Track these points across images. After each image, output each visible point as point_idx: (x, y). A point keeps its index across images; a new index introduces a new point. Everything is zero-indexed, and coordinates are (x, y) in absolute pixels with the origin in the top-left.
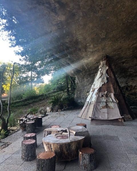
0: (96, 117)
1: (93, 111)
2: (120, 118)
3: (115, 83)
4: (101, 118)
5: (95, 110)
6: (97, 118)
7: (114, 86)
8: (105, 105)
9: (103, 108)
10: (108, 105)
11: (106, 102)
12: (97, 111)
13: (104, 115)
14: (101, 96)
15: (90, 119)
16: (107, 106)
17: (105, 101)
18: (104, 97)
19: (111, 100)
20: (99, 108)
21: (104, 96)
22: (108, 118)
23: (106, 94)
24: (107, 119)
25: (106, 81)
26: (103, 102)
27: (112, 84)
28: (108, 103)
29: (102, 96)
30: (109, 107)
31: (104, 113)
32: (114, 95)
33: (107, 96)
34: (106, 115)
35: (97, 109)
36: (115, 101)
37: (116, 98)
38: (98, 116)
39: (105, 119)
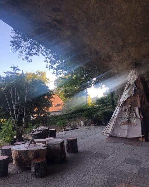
0: (114, 134)
1: (112, 127)
2: (140, 137)
3: (144, 96)
4: (120, 135)
5: (115, 127)
6: (116, 135)
7: (141, 99)
8: (127, 121)
9: (124, 124)
10: (130, 120)
11: (129, 118)
12: (116, 127)
13: (123, 132)
14: (123, 110)
15: (108, 135)
16: (129, 122)
17: (128, 116)
18: (127, 112)
19: (135, 115)
20: (119, 124)
21: (127, 110)
22: (127, 136)
23: (130, 108)
24: (126, 137)
25: (133, 93)
26: (125, 117)
27: (139, 96)
28: (130, 119)
29: (126, 110)
30: (131, 123)
31: (124, 129)
32: (139, 109)
33: (130, 110)
34: (126, 132)
35: (117, 125)
36: (139, 117)
37: (140, 114)
38: (117, 133)
39: (124, 137)
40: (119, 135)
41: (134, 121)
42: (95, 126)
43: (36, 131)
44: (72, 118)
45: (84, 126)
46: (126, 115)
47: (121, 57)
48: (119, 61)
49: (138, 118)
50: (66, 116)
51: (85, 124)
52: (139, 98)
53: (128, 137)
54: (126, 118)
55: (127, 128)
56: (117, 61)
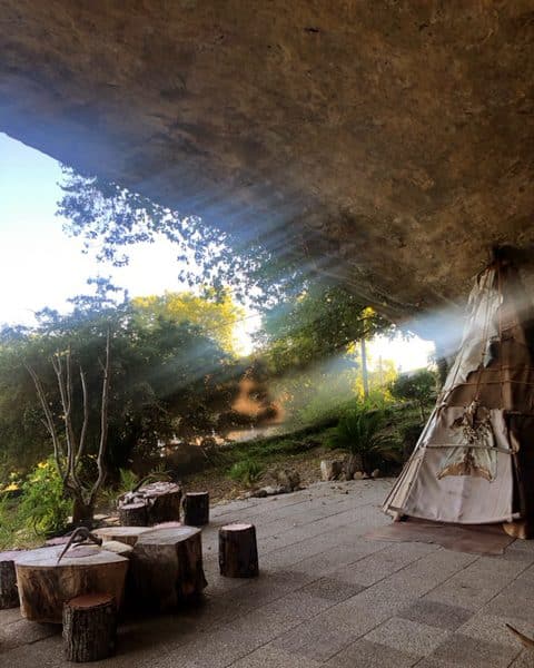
0: (415, 510)
2: (505, 522)
3: (527, 367)
4: (436, 514)
5: (420, 482)
6: (422, 513)
7: (516, 378)
8: (462, 461)
9: (452, 471)
10: (473, 459)
11: (469, 450)
12: (423, 483)
13: (449, 501)
14: (451, 419)
15: (395, 514)
16: (469, 466)
17: (466, 442)
18: (462, 428)
19: (490, 439)
20: (435, 472)
21: (465, 422)
22: (460, 517)
23: (475, 414)
24: (456, 521)
25: (487, 358)
26: (457, 448)
27: (511, 370)
28: (473, 454)
29: (458, 422)
30: (475, 468)
31: (450, 493)
32: (507, 417)
33: (477, 422)
34: (458, 501)
35: (426, 477)
36: (507, 447)
37: (511, 433)
38: (426, 506)
39: (449, 520)
40: (434, 513)
41: (486, 461)
42: (371, 478)
43: (136, 500)
44: (299, 450)
45: (330, 479)
46: (461, 438)
47: (439, 231)
48: (436, 243)
49: (503, 450)
50: (284, 444)
51: (336, 473)
52: (507, 376)
53: (464, 522)
54: (459, 450)
55: (460, 489)
56: (428, 244)
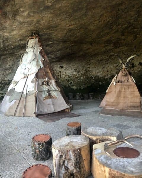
0: (41, 112)
1: (36, 104)
2: (67, 108)
4: (47, 111)
5: (39, 103)
7: (51, 71)
8: (48, 95)
9: (47, 98)
10: (51, 94)
11: (49, 91)
14: (40, 84)
15: (35, 115)
16: (50, 96)
17: (47, 89)
19: (53, 88)
20: (42, 99)
21: (45, 83)
22: (55, 110)
23: (47, 81)
24: (54, 112)
26: (45, 91)
27: (49, 69)
29: (43, 84)
31: (48, 104)
33: (47, 83)
34: (52, 106)
35: (40, 101)
37: (57, 86)
38: (43, 110)
39: (52, 112)
41: (54, 94)
46: (45, 88)
52: (49, 71)
53: (57, 111)
55: (51, 103)
